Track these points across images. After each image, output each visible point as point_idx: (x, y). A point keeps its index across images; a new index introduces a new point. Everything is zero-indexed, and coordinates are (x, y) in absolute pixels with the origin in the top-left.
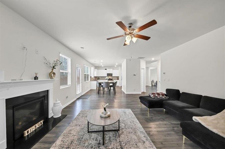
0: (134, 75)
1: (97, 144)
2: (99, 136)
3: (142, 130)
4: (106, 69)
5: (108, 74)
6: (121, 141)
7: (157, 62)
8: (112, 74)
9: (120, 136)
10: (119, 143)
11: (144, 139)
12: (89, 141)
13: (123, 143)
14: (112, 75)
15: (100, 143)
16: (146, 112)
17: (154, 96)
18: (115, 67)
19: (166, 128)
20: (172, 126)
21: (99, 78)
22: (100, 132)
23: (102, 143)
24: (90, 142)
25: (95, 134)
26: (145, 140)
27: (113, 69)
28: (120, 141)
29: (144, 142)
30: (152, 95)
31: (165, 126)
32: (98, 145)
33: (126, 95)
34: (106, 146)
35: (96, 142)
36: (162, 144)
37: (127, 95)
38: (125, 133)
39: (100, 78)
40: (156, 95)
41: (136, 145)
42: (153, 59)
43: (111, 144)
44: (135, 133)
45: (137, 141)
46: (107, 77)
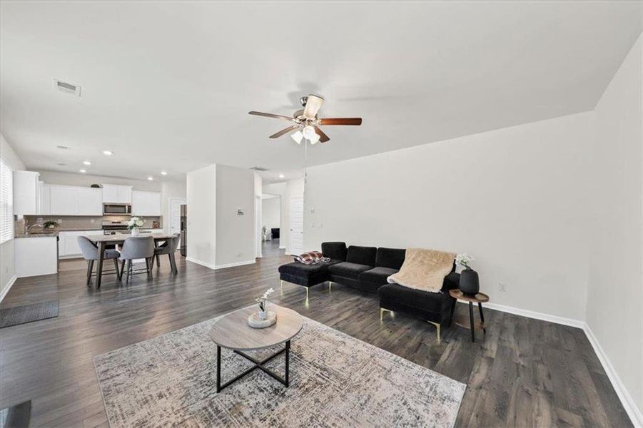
0: (240, 213)
1: (273, 395)
2: (259, 381)
3: (325, 327)
4: (95, 186)
5: (106, 206)
6: (310, 361)
7: (285, 183)
8: (130, 207)
9: (301, 355)
10: (312, 366)
11: (340, 339)
12: (245, 404)
13: (316, 362)
14: (130, 211)
15: (276, 389)
16: (302, 296)
17: (307, 260)
18: (147, 181)
19: (351, 311)
20: (355, 304)
21: (52, 223)
22: (251, 373)
23: (282, 386)
24: (252, 402)
25: (245, 383)
26: (343, 340)
27: (133, 189)
28: (310, 363)
29: (344, 343)
30: (304, 259)
31: (347, 309)
32: (277, 394)
33: (216, 273)
34: (296, 384)
35: (265, 392)
36: (364, 333)
37: (219, 272)
38: (303, 346)
40: (311, 258)
41: (338, 352)
42: (282, 176)
43: (299, 377)
44: (319, 336)
45: (334, 346)
46: (102, 219)
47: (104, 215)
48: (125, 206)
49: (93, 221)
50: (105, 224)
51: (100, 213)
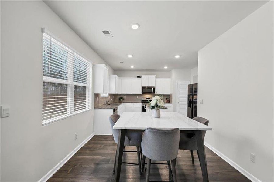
4: (139, 77)
5: (144, 88)
8: (154, 88)
14: (154, 91)
21: (122, 98)
27: (156, 77)
39: (125, 97)
46: (141, 96)
47: (142, 94)
48: (152, 88)
49: (138, 97)
50: (143, 99)
51: (140, 92)
